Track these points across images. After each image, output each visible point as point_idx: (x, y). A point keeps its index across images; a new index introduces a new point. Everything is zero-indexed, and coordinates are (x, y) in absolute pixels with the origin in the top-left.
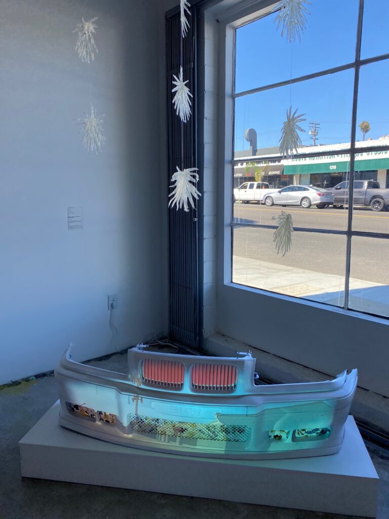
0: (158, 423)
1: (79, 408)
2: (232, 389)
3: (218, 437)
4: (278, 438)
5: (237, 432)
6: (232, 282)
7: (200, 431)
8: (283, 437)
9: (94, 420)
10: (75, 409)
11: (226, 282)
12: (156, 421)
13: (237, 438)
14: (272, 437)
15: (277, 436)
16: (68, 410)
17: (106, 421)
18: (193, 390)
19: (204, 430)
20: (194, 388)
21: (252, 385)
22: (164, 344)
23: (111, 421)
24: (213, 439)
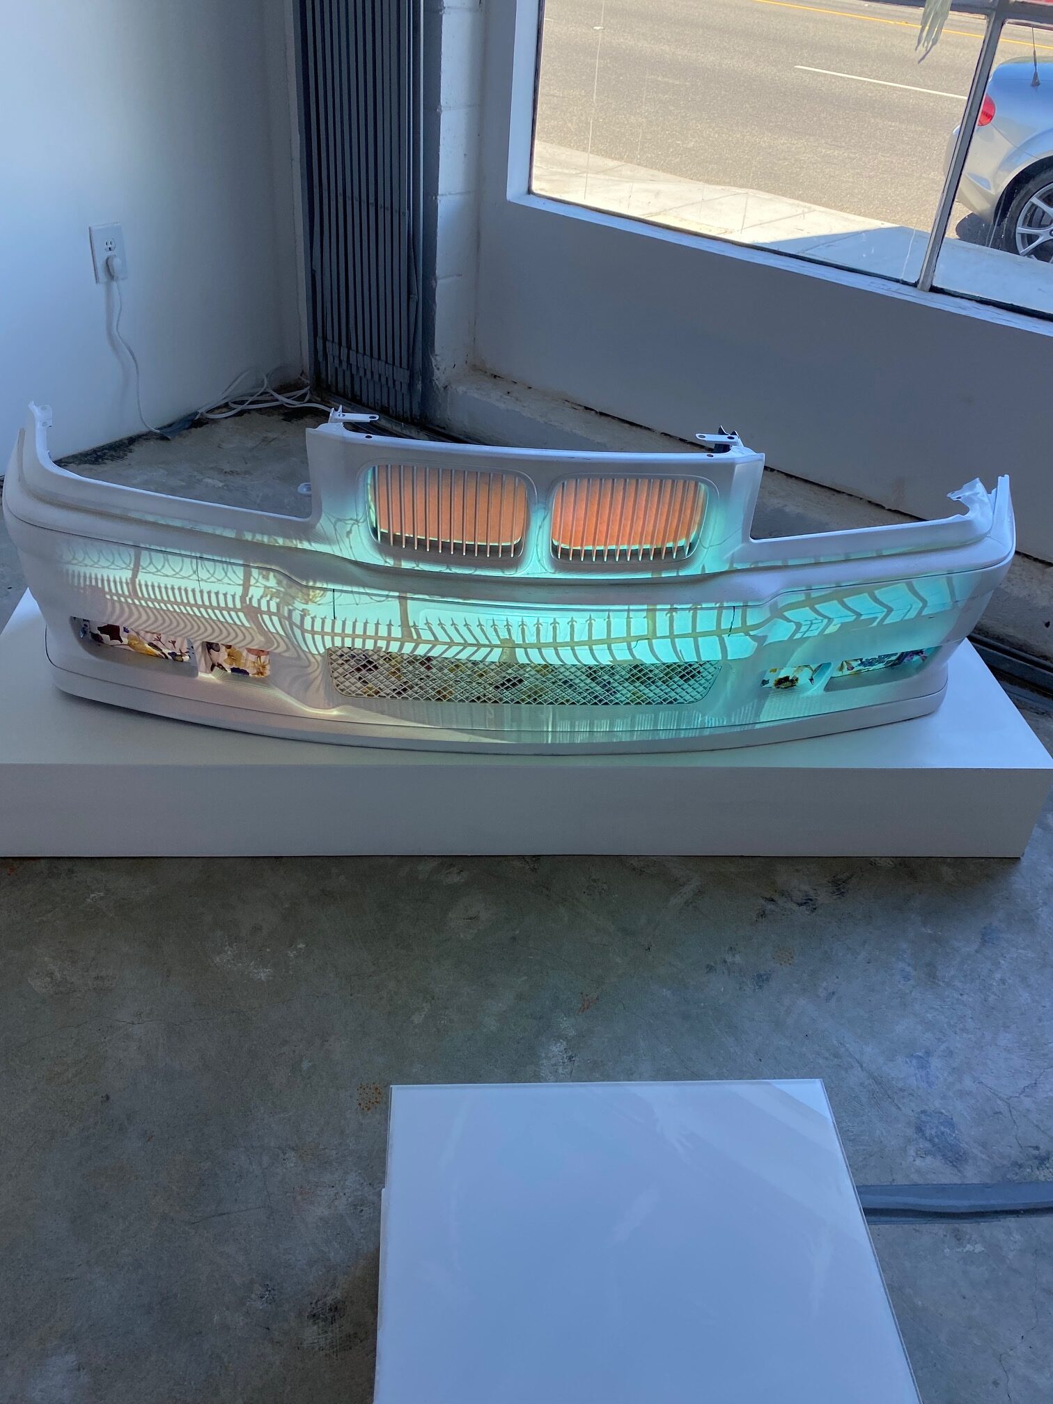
0: (429, 668)
1: (123, 634)
2: (680, 557)
3: (618, 695)
4: (787, 683)
5: (677, 679)
6: (530, 192)
7: (565, 682)
8: (800, 682)
9: (192, 671)
10: (106, 637)
11: (514, 192)
12: (422, 663)
13: (673, 694)
14: (771, 684)
15: (786, 679)
16: (82, 641)
17: (233, 670)
18: (558, 567)
19: (577, 681)
20: (560, 556)
21: (744, 540)
22: (298, 405)
23: (251, 671)
24: (600, 701)
